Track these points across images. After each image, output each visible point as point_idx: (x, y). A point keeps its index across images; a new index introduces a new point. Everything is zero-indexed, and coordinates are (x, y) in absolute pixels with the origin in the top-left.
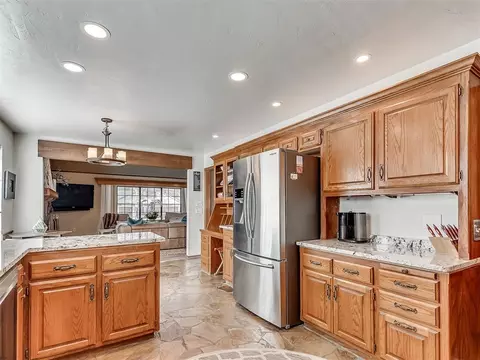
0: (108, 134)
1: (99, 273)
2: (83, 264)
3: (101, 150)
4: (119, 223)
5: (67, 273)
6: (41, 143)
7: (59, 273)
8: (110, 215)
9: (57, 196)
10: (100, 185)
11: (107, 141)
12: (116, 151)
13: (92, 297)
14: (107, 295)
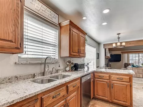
0: (119, 38)
1: (110, 80)
2: (106, 77)
3: (116, 43)
4: (129, 66)
5: (102, 78)
6: (104, 45)
7: (100, 78)
8: (126, 64)
9: (110, 58)
10: (123, 54)
11: (119, 40)
12: (121, 43)
13: (108, 86)
14: (112, 88)
